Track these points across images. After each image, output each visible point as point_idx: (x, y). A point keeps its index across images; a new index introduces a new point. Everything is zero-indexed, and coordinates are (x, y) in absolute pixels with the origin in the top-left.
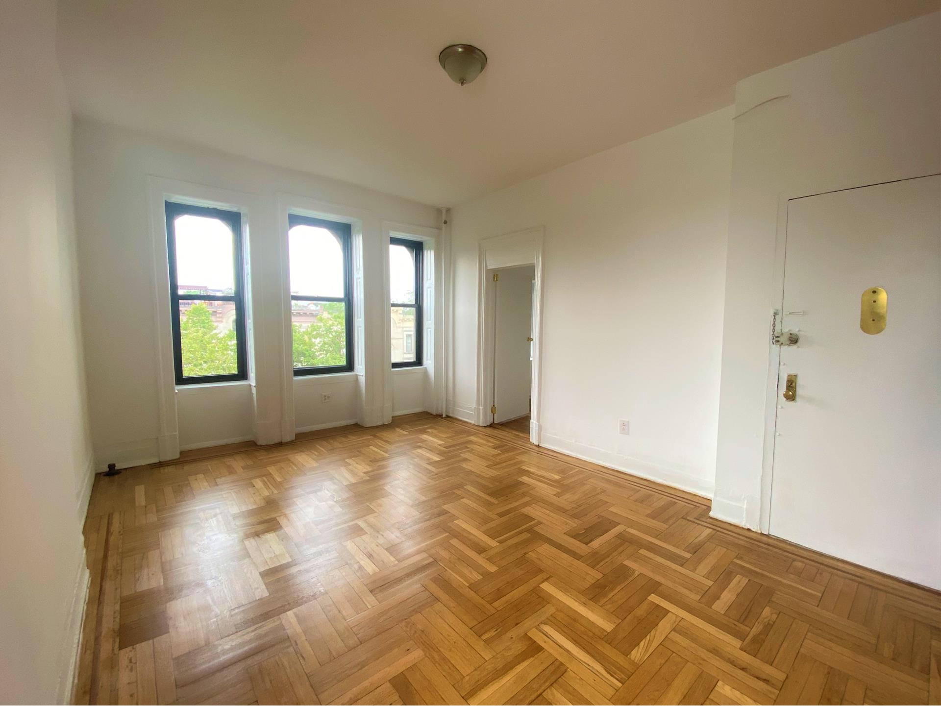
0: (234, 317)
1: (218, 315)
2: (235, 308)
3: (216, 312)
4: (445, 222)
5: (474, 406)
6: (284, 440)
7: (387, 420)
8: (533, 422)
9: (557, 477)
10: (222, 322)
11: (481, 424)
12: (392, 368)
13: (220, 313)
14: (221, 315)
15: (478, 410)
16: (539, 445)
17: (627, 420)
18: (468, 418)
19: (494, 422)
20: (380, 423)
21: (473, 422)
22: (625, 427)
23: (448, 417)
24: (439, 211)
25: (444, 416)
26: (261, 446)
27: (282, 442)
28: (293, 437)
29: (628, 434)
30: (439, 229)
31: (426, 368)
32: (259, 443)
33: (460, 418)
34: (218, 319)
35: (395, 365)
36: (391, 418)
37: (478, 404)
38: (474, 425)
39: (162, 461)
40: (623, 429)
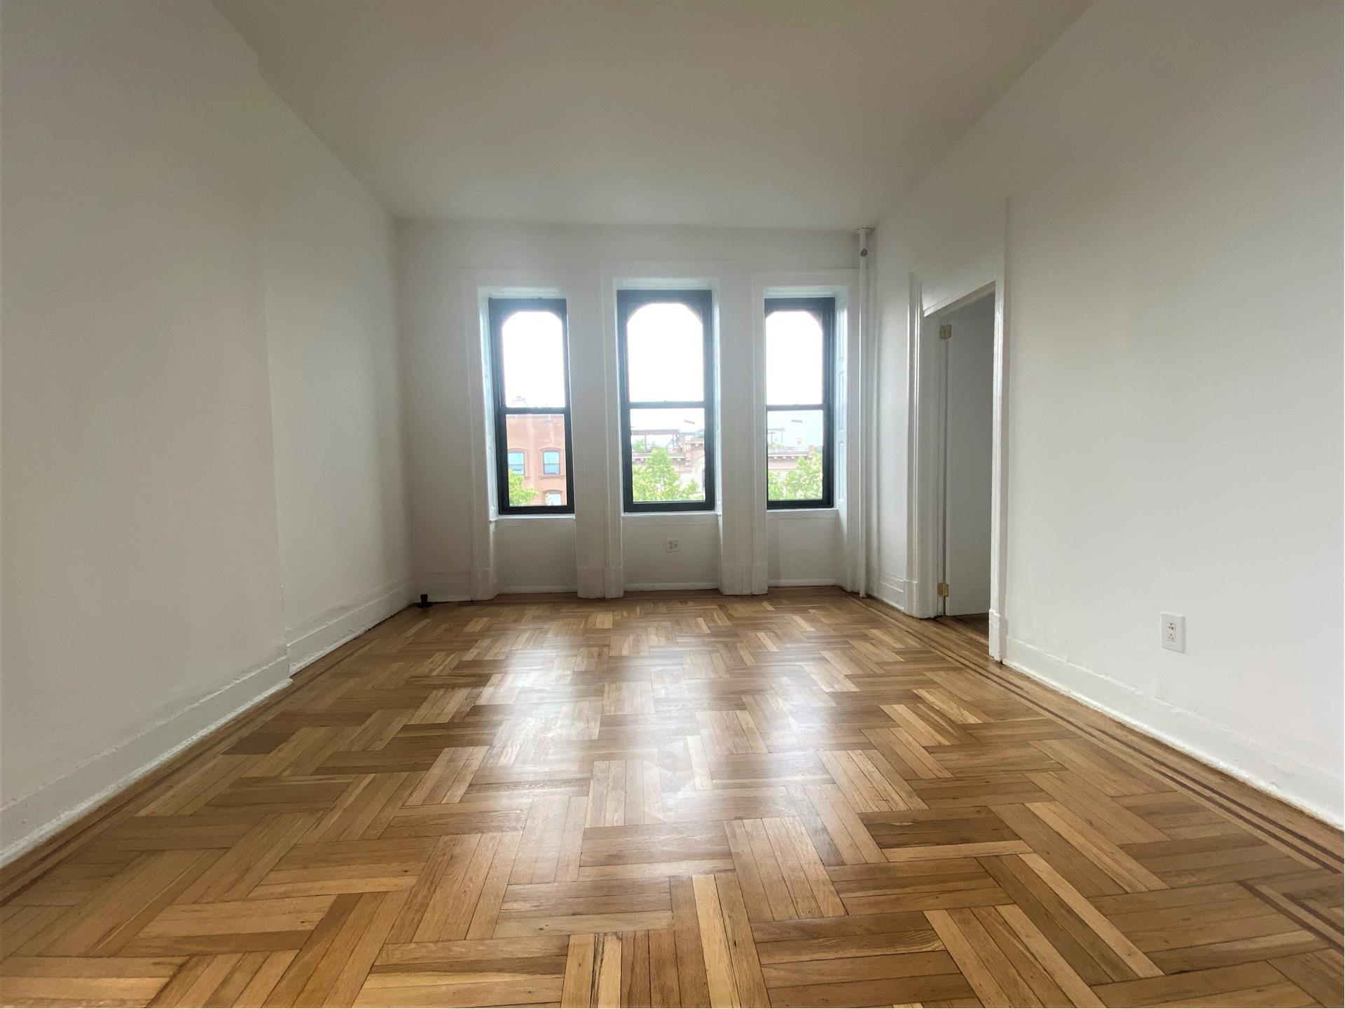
0: (703, 466)
1: (687, 464)
2: (704, 454)
3: (684, 459)
4: (864, 253)
5: (904, 579)
6: (608, 596)
7: (760, 586)
8: (994, 613)
9: (972, 719)
10: (691, 472)
11: (915, 613)
12: (768, 509)
13: (688, 461)
14: (689, 464)
15: (910, 584)
16: (1001, 662)
17: (1180, 615)
18: (897, 602)
19: (945, 613)
20: (746, 592)
21: (902, 608)
22: (1175, 633)
23: (869, 596)
24: (855, 236)
25: (862, 594)
26: (581, 598)
27: (605, 598)
28: (621, 594)
29: (1183, 651)
30: (855, 267)
31: (837, 510)
32: (580, 595)
33: (886, 600)
34: (687, 469)
35: (773, 505)
36: (767, 588)
37: (910, 575)
38: (905, 615)
39: (474, 600)
40: (1172, 638)
